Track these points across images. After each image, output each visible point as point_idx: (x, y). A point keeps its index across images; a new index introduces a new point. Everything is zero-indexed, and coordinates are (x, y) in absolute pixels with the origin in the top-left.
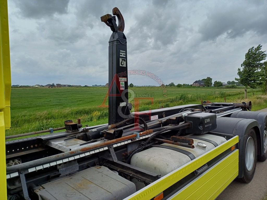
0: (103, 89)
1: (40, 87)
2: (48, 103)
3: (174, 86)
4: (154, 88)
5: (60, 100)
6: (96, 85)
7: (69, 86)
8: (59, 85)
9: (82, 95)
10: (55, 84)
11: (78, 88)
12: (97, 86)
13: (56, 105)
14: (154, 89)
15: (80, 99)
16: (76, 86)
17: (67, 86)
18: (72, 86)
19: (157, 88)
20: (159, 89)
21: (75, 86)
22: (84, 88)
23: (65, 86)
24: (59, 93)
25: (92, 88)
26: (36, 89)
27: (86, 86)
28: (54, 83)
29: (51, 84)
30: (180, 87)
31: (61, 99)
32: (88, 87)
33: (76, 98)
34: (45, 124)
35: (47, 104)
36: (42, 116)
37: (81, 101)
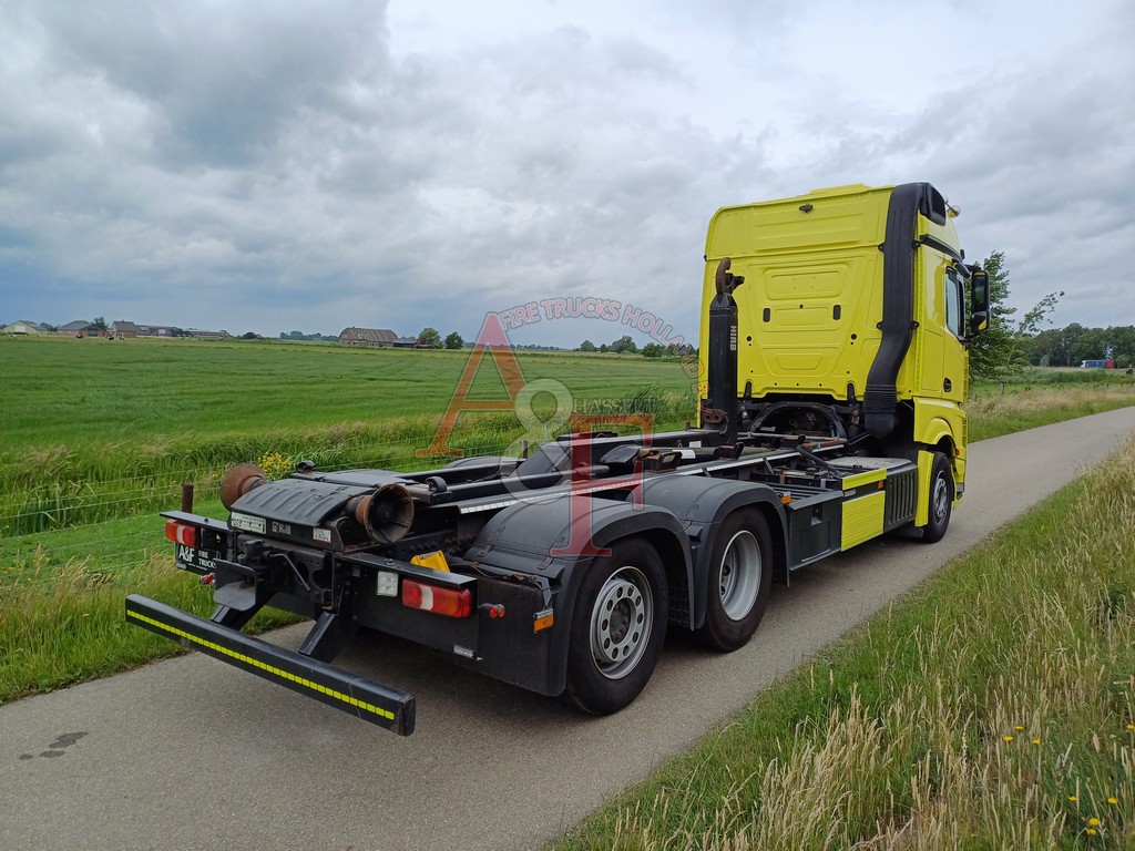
0: (326, 350)
1: (34, 332)
2: (72, 408)
3: (634, 351)
4: (547, 356)
5: (127, 397)
6: (297, 335)
7: (175, 332)
8: (127, 329)
9: (229, 377)
10: (109, 322)
11: (214, 345)
12: (304, 338)
13: (110, 420)
14: (546, 360)
15: (218, 398)
16: (206, 333)
17: (164, 332)
18: (187, 333)
19: (559, 356)
20: (568, 362)
21: (201, 333)
22: (241, 346)
23: (153, 330)
24: (122, 367)
25: (279, 348)
26: (15, 340)
27: (250, 336)
28: (102, 319)
29: (91, 320)
30: (654, 355)
31: (134, 392)
32: (262, 338)
33: (199, 390)
34: (57, 500)
35: (68, 413)
36: (45, 466)
37: (219, 403)
